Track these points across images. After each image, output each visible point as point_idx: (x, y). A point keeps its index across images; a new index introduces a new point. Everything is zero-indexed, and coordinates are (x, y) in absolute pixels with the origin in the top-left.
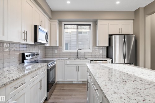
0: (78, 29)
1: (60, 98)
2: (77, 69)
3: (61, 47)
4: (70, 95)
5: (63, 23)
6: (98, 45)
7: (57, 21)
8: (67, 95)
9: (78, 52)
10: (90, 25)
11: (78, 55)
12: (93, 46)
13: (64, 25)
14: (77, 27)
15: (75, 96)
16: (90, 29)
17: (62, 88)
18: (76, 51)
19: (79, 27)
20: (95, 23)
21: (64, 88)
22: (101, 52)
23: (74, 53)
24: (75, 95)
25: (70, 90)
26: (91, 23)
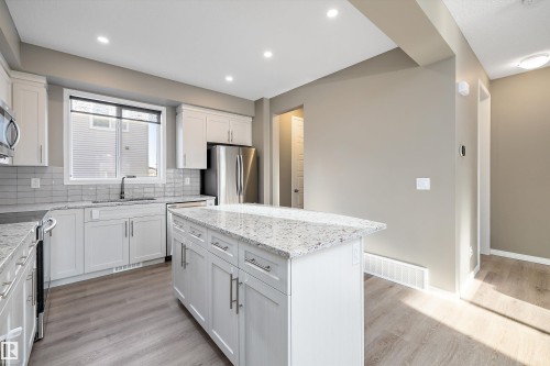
0: (120, 117)
1: (88, 320)
2: (129, 230)
3: (56, 169)
4: (119, 302)
5: (67, 92)
6: (181, 165)
7: (44, 81)
8: (109, 305)
9: (122, 185)
10: (159, 113)
11: (122, 193)
12: (168, 168)
13: (71, 97)
14: (120, 112)
15: (134, 301)
16: (159, 123)
17: (80, 295)
18: (117, 180)
19: (126, 113)
20: (174, 110)
21: (88, 293)
22: (188, 181)
23: (108, 187)
24: (132, 298)
25: (110, 291)
26: (163, 109)
